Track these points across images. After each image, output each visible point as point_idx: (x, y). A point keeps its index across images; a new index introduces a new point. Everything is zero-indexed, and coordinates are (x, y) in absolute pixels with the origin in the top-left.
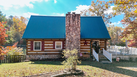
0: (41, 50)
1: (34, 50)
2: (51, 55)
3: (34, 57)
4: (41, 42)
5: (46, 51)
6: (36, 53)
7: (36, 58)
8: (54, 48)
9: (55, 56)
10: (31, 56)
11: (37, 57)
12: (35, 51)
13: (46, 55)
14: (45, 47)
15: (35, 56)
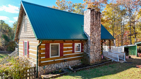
0: (59, 56)
1: (50, 57)
2: (71, 62)
3: (50, 68)
4: (59, 44)
5: (65, 57)
6: (53, 60)
7: (53, 69)
8: (73, 52)
9: (75, 61)
10: (45, 66)
11: (53, 67)
12: (52, 59)
13: (66, 63)
14: (64, 52)
15: (52, 66)
